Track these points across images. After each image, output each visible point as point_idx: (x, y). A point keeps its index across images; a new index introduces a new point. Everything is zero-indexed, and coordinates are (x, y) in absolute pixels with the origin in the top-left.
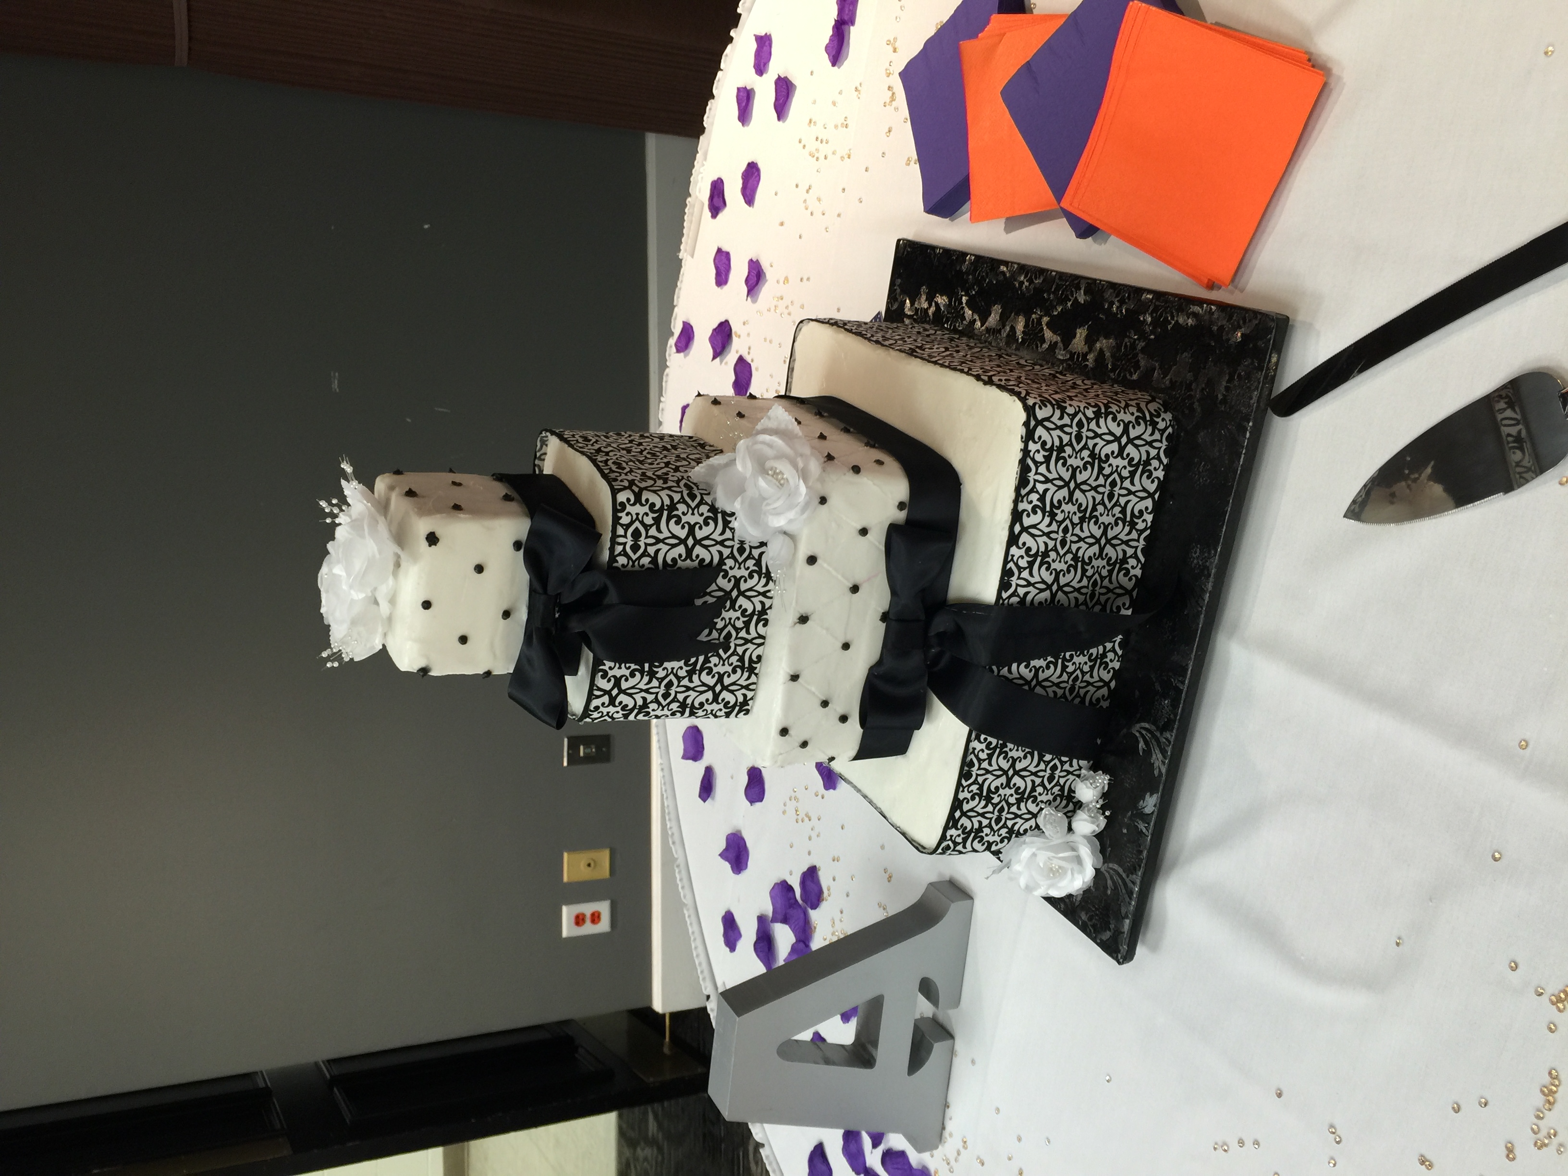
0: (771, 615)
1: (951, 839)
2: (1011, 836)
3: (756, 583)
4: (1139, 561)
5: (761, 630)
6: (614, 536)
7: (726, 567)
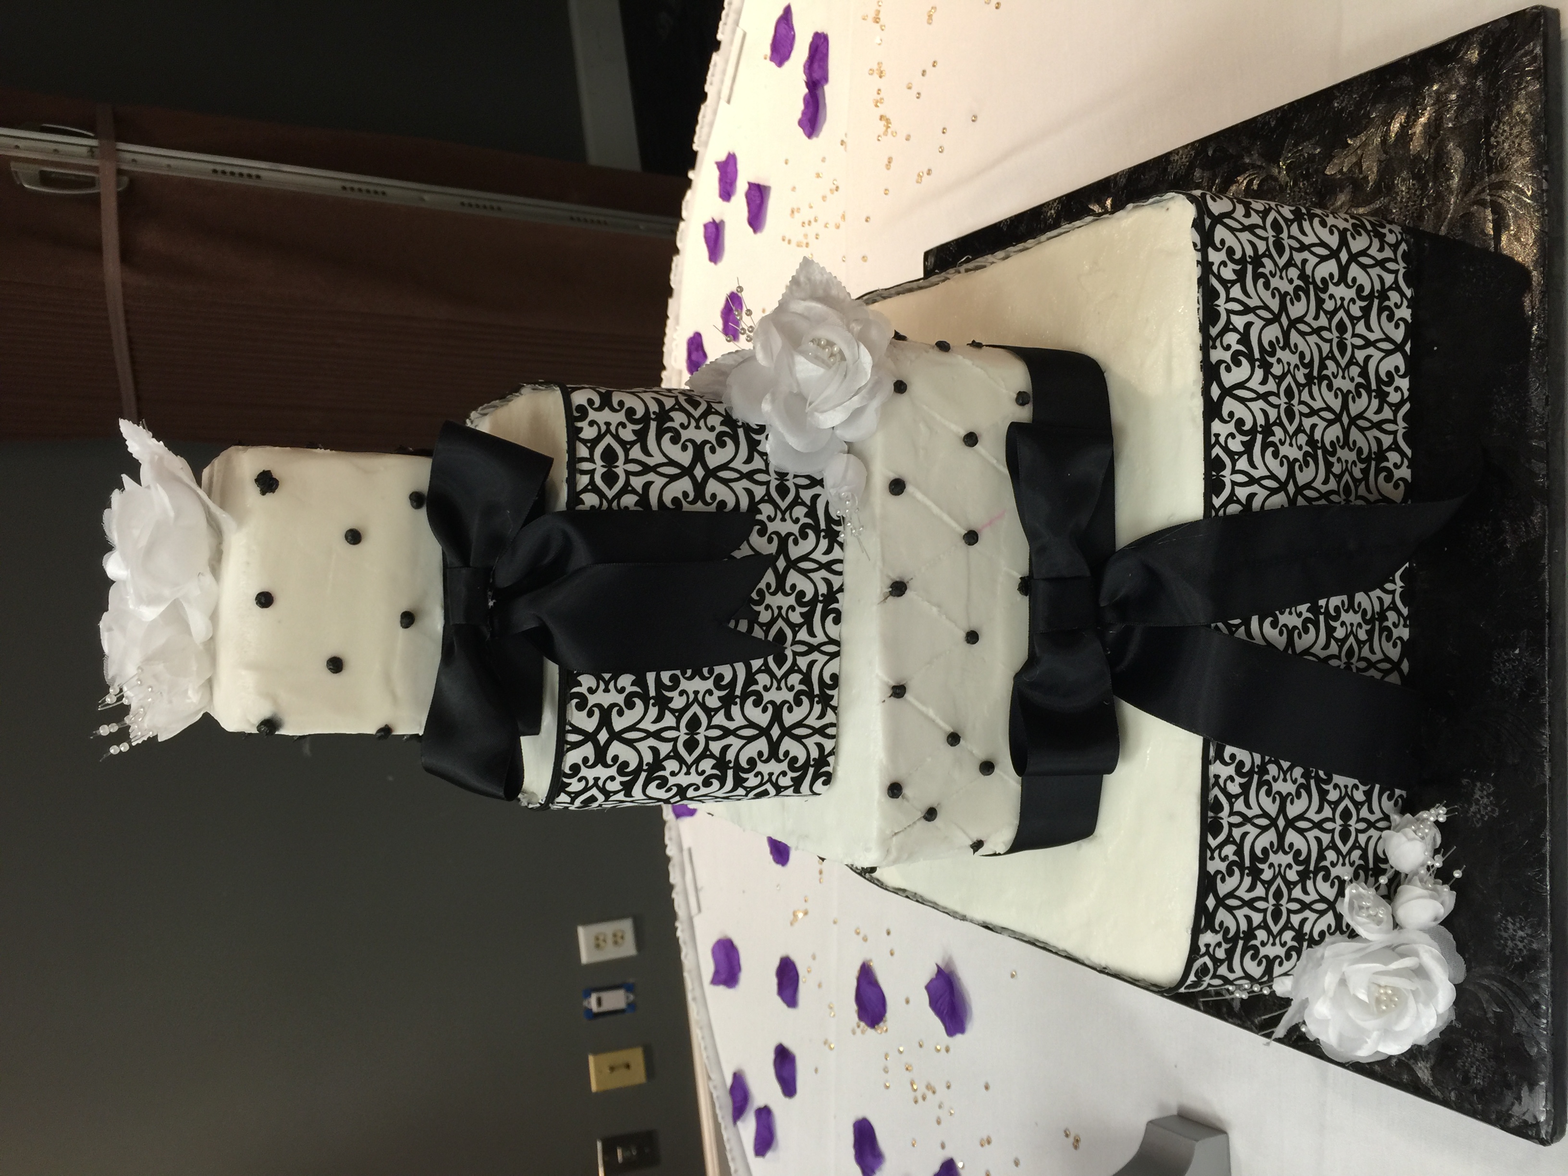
0: (844, 603)
1: (1207, 953)
2: (1301, 946)
3: (814, 546)
4: (1403, 454)
5: (833, 630)
6: (573, 460)
7: (762, 517)
